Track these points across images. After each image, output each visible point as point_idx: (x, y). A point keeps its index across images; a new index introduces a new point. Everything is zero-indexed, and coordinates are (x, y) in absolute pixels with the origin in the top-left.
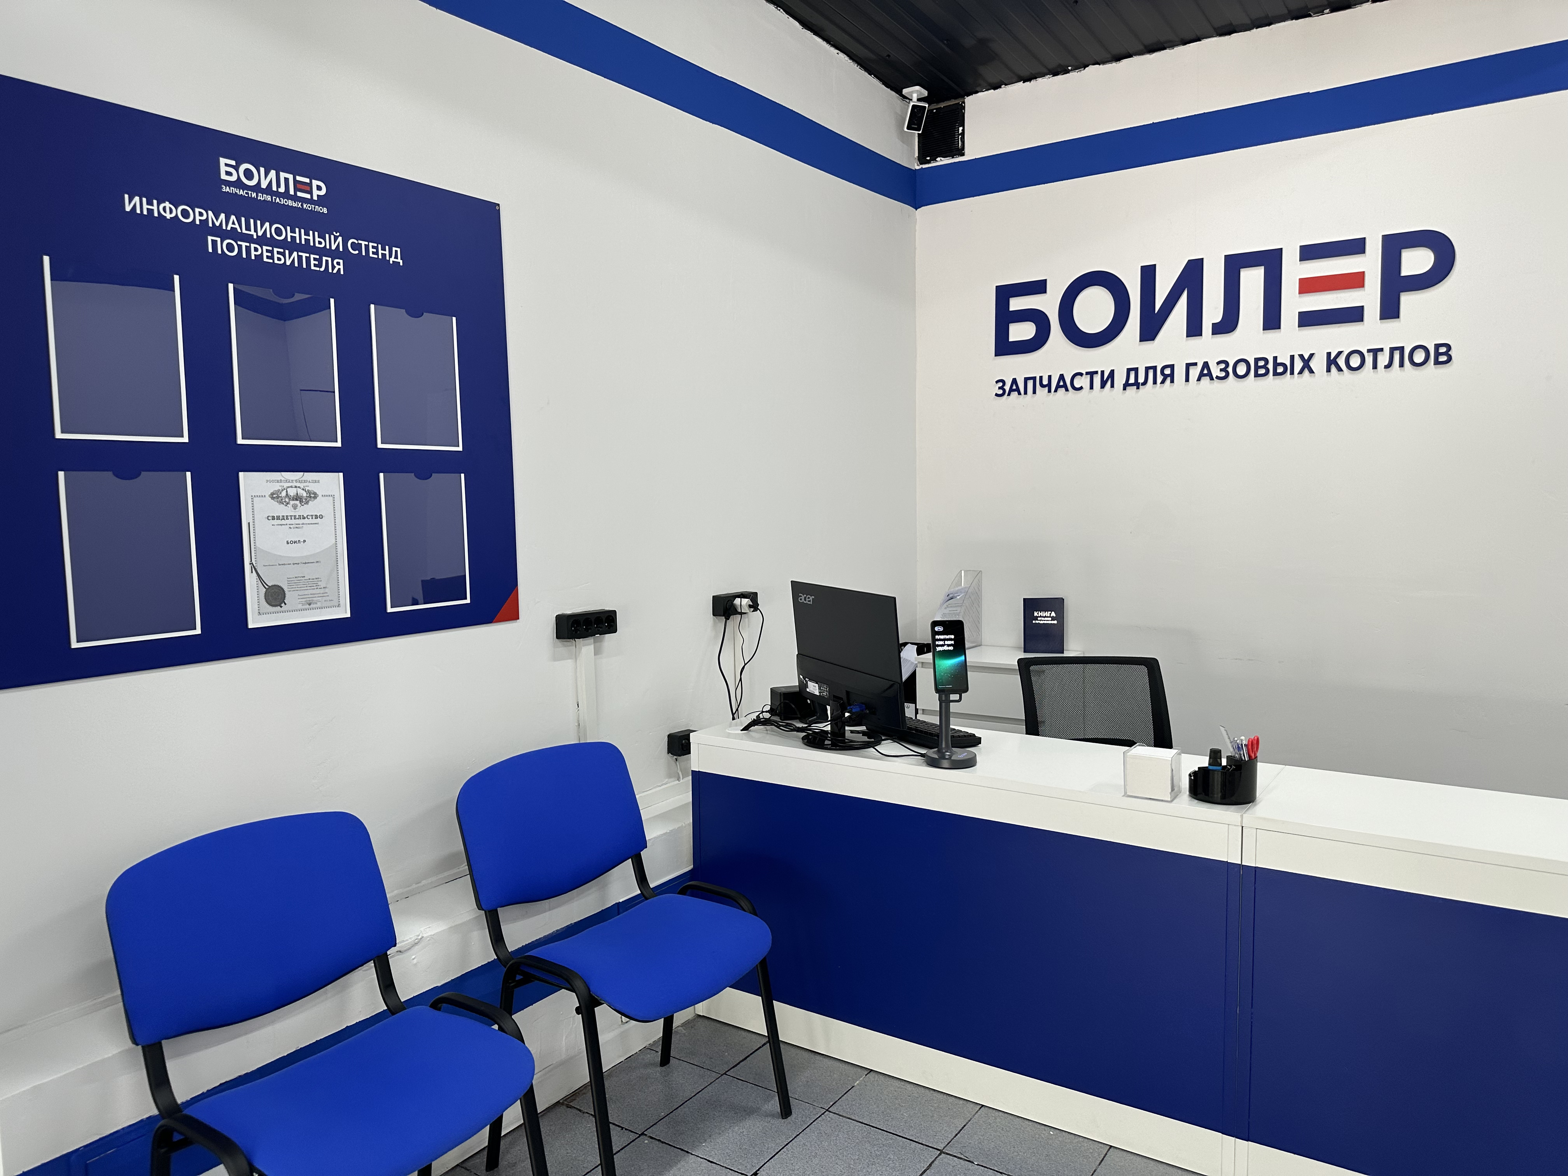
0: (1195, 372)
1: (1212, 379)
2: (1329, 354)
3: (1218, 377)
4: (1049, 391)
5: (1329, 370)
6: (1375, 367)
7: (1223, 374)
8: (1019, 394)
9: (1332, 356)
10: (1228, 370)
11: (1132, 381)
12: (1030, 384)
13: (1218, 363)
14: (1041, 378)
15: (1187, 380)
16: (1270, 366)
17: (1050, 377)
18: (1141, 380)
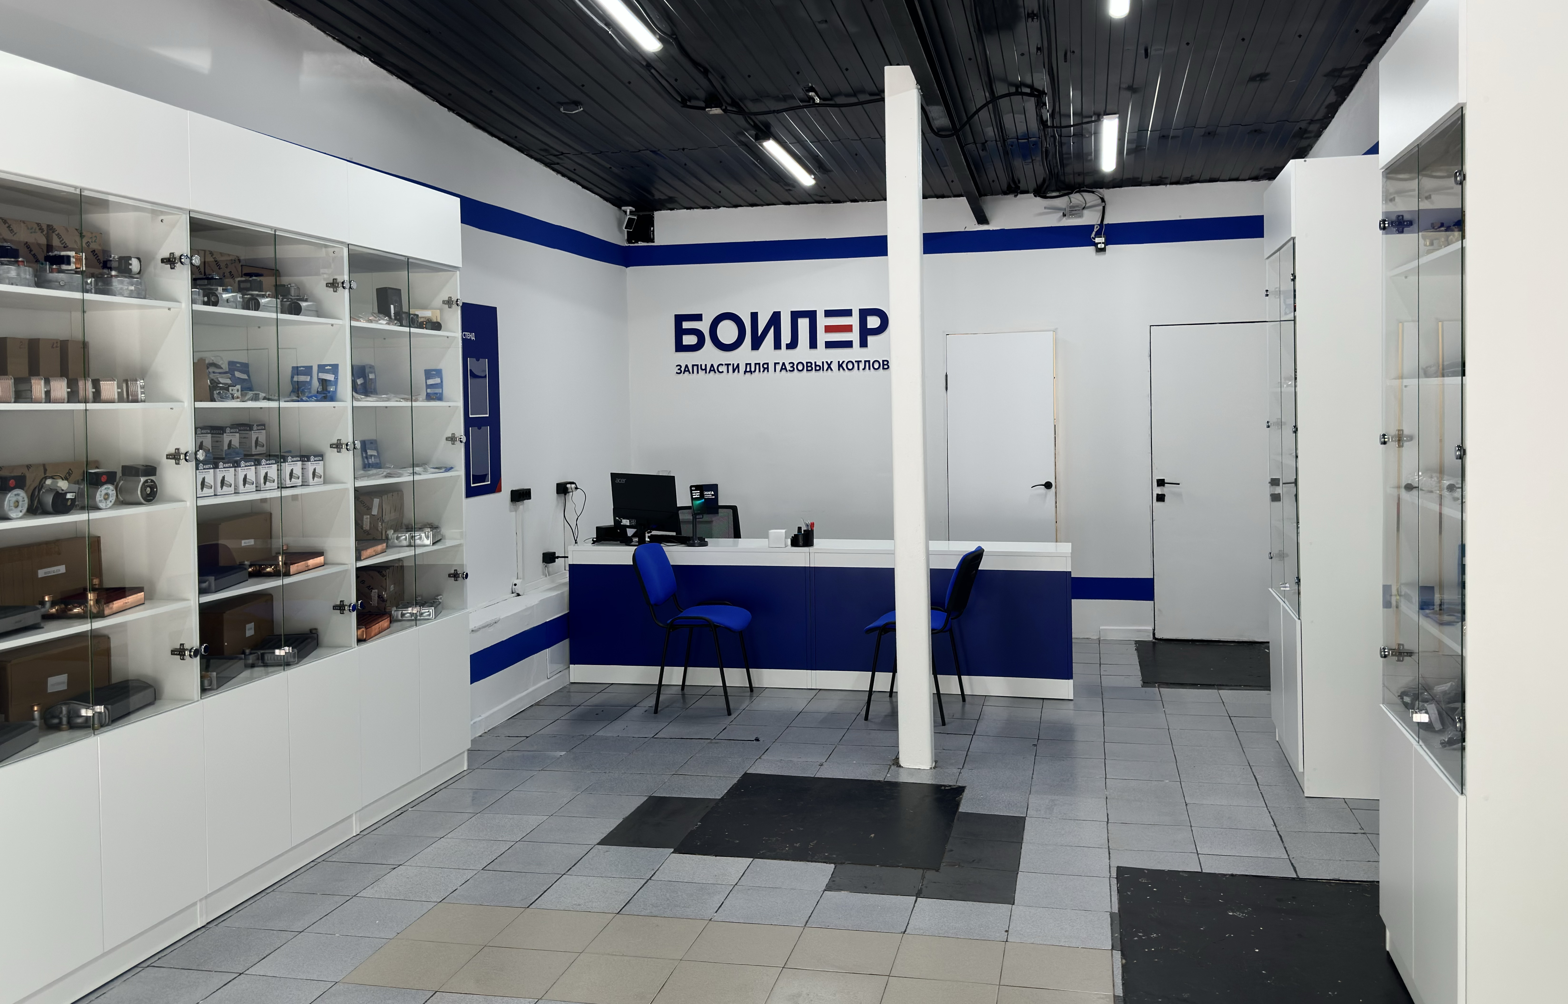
1: (787, 371)
3: (789, 370)
5: (839, 370)
6: (858, 369)
7: (792, 369)
8: (690, 373)
9: (840, 363)
10: (794, 367)
11: (748, 370)
12: (695, 368)
13: (790, 363)
14: (701, 365)
15: (775, 371)
16: (813, 366)
17: (706, 365)
18: (753, 369)
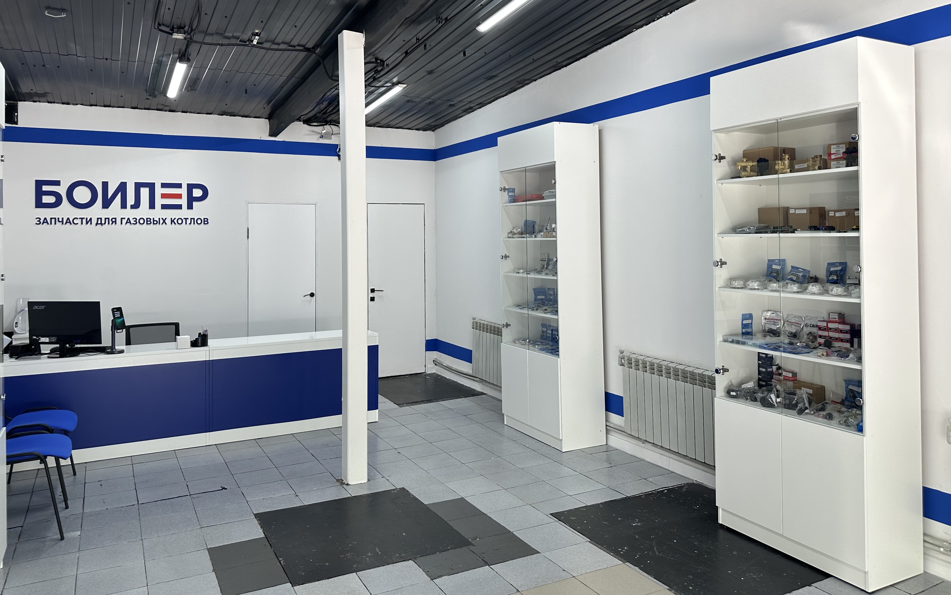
0: (124, 221)
1: (131, 224)
2: (171, 219)
3: (133, 223)
4: (63, 224)
5: (171, 224)
6: (186, 224)
7: (135, 223)
8: (48, 224)
9: (173, 219)
10: (136, 221)
11: (99, 222)
12: (53, 220)
13: (133, 219)
14: (58, 218)
15: (122, 223)
16: (152, 221)
17: (63, 218)
18: (103, 222)
